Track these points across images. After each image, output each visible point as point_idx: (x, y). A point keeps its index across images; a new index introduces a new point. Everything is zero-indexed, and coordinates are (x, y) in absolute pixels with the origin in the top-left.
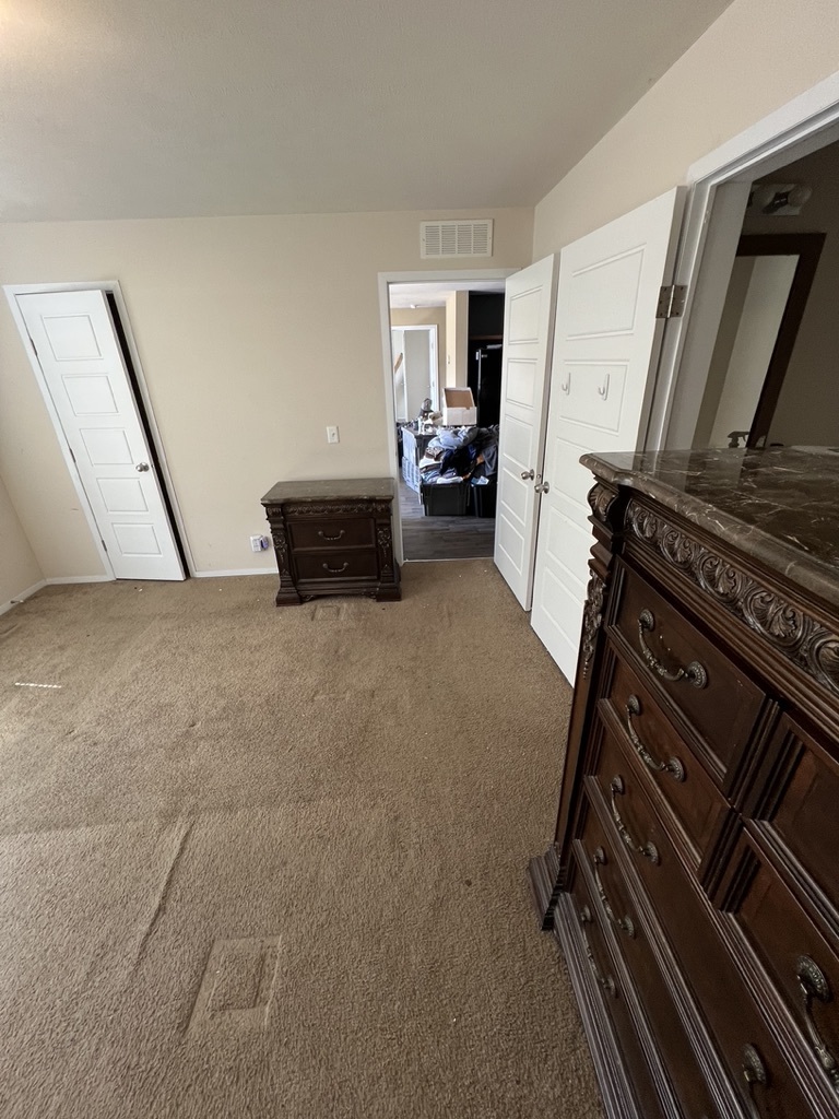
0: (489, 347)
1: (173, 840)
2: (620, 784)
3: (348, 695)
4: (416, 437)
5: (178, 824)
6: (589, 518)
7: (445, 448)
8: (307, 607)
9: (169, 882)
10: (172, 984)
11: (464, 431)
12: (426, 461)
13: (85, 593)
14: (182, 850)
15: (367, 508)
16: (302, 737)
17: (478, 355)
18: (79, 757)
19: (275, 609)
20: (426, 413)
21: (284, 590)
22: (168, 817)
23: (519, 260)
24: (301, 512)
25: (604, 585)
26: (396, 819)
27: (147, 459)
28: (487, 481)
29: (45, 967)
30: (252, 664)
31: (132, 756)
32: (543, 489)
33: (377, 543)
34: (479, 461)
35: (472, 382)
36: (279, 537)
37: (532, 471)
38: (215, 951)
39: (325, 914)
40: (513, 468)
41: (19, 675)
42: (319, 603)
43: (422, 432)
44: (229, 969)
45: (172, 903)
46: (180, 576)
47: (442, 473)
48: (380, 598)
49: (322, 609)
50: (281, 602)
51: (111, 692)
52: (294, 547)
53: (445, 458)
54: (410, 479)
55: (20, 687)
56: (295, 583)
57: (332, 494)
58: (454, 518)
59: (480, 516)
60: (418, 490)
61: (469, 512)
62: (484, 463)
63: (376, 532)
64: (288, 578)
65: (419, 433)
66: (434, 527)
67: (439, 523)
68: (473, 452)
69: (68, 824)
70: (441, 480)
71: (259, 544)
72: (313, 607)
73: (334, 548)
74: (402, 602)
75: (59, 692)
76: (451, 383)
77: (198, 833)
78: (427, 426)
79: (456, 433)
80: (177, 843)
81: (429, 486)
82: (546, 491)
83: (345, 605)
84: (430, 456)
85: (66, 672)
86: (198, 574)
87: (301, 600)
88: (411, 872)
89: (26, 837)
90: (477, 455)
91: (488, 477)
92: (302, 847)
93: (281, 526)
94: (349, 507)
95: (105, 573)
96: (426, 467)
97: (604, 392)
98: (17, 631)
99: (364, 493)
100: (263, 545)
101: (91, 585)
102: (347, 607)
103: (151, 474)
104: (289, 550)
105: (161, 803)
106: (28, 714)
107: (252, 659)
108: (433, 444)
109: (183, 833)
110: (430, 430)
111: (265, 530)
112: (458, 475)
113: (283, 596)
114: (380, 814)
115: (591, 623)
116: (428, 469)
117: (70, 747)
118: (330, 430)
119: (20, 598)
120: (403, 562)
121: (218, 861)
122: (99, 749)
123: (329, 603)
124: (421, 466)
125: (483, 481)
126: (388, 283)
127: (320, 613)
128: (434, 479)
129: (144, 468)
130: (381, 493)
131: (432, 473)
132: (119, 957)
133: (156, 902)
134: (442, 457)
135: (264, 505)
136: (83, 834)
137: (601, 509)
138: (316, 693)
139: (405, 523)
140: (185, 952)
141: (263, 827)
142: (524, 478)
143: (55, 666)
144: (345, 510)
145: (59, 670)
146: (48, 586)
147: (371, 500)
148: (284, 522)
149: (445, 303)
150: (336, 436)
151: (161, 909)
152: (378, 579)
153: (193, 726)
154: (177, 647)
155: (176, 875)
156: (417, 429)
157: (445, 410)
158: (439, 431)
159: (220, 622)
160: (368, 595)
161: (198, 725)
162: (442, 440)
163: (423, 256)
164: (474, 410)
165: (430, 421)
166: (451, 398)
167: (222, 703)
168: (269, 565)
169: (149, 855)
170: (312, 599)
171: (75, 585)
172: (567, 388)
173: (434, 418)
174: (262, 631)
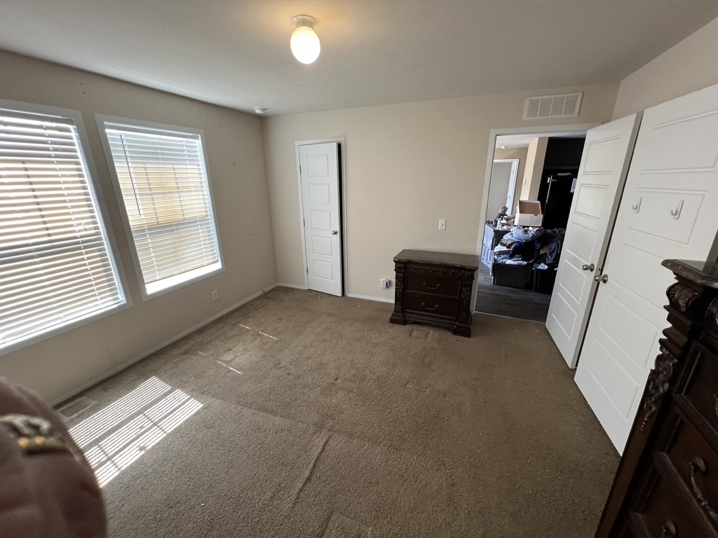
0: (559, 174)
1: (319, 442)
2: (673, 529)
3: (428, 390)
4: (495, 231)
5: (323, 434)
6: (665, 307)
7: (516, 240)
8: (408, 328)
9: (315, 465)
10: (309, 524)
11: (532, 231)
12: (499, 248)
13: (294, 293)
14: (323, 449)
15: (458, 273)
16: (397, 407)
17: (549, 180)
18: (281, 379)
19: (388, 324)
20: (502, 215)
21: (396, 313)
22: (319, 427)
23: (603, 118)
24: (415, 269)
25: (676, 361)
26: (453, 485)
27: (337, 229)
28: (546, 267)
29: (254, 483)
30: (372, 354)
31: (305, 386)
32: (601, 279)
33: (460, 296)
34: (542, 252)
35: (541, 197)
36: (399, 281)
37: (593, 265)
38: (334, 518)
39: (399, 527)
40: (575, 262)
41: (261, 329)
42: (415, 327)
43: (499, 228)
44: (339, 533)
45: (314, 478)
46: (339, 294)
47: (511, 257)
48: (456, 332)
49: (417, 331)
50: (392, 321)
51: (300, 348)
52: (407, 289)
53: (515, 248)
54: (485, 258)
55: (260, 334)
56: (403, 311)
57: (437, 260)
58: (515, 290)
59: (536, 291)
60: (490, 266)
61: (528, 287)
62: (546, 254)
63: (461, 289)
64: (400, 307)
65: (497, 228)
66: (500, 293)
67: (503, 291)
68: (538, 246)
69: (273, 412)
70: (509, 262)
71: (385, 284)
72: (411, 328)
73: (431, 294)
74: (471, 339)
75: (277, 342)
76: (525, 197)
77: (332, 443)
78: (503, 225)
79: (526, 232)
80: (321, 445)
81: (500, 265)
82: (605, 281)
83: (432, 332)
84: (503, 245)
85: (280, 332)
86: (349, 295)
87: (405, 323)
88: (461, 527)
89: (255, 411)
90: (541, 248)
91: (547, 265)
92: (389, 477)
93: (402, 275)
94: (446, 271)
95: (304, 285)
96: (500, 252)
97: (676, 214)
98: (263, 306)
99: (458, 263)
100: (388, 285)
101: (297, 290)
102: (433, 333)
103: (338, 237)
104: (403, 290)
105: (316, 418)
106: (262, 349)
107: (372, 351)
108: (506, 237)
109: (324, 440)
110: (505, 228)
111: (392, 276)
112: (523, 260)
113: (394, 317)
114: (442, 477)
115: (656, 388)
116: (500, 253)
117: (278, 372)
118: (441, 222)
119: (267, 289)
120: (474, 312)
121: (341, 464)
122: (290, 377)
123: (422, 328)
124: (495, 250)
125: (543, 267)
126: (497, 135)
127: (415, 333)
128: (504, 260)
129: (335, 233)
130: (469, 264)
131: (503, 256)
132: (286, 496)
133: (307, 473)
134: (513, 247)
135: (395, 261)
136: (278, 420)
137: (681, 302)
138: (408, 382)
139: (480, 287)
140: (317, 510)
141: (368, 455)
142: (584, 269)
143: (277, 328)
144: (444, 272)
145: (278, 330)
146: (278, 286)
147: (462, 268)
148: (404, 273)
149: (528, 145)
150: (444, 226)
151: (309, 479)
152: (457, 320)
153: (336, 380)
154: (333, 333)
155: (318, 463)
156: (496, 226)
157: (518, 215)
158: (513, 229)
159: (357, 325)
160: (448, 329)
161: (339, 381)
162: (514, 235)
163: (525, 118)
164: (541, 216)
165: (504, 221)
166: (524, 207)
167: (353, 372)
168: (390, 298)
169: (306, 445)
170: (411, 323)
171: (290, 288)
172: (637, 208)
173: (507, 220)
174: (380, 336)
